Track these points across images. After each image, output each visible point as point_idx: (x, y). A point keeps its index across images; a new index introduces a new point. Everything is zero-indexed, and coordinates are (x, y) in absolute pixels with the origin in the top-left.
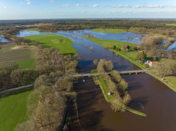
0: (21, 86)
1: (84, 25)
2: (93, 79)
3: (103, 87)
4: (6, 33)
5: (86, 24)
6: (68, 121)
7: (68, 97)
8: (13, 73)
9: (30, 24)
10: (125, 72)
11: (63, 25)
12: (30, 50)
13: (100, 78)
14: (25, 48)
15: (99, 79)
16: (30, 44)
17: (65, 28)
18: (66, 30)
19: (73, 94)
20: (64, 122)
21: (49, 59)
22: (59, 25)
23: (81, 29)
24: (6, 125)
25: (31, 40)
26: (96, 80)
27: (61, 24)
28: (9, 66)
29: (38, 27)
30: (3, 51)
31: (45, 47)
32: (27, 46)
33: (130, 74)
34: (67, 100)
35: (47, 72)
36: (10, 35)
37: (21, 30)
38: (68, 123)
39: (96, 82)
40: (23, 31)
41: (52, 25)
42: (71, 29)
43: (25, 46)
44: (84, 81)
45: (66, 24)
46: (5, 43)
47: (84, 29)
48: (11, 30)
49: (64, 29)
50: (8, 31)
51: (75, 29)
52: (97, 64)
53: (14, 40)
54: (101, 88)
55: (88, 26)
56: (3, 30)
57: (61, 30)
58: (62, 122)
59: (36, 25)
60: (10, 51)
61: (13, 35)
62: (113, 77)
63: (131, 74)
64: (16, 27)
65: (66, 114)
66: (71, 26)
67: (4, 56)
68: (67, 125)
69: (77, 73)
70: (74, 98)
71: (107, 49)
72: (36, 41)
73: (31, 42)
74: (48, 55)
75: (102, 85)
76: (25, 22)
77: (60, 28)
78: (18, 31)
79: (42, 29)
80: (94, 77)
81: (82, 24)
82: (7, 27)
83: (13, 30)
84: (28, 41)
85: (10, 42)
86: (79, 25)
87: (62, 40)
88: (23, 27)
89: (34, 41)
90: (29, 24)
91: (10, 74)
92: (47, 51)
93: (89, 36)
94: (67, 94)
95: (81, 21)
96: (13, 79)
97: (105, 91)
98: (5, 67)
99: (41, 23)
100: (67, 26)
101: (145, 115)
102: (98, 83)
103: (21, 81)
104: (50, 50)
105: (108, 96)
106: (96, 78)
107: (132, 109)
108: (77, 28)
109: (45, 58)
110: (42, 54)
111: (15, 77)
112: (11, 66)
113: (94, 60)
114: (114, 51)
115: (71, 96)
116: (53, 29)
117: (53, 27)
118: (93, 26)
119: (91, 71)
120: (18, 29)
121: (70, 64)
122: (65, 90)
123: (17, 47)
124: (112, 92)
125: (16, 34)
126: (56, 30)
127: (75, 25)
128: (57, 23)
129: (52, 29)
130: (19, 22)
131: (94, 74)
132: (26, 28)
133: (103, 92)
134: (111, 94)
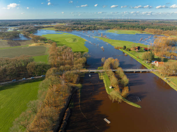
0: (35, 76)
1: (99, 25)
2: (98, 74)
3: (106, 82)
4: (25, 32)
5: (101, 24)
6: (70, 106)
7: (73, 88)
8: (29, 64)
9: (48, 24)
10: (130, 70)
11: (78, 25)
12: (45, 48)
13: (105, 74)
14: (41, 46)
15: (103, 75)
16: (46, 42)
17: (80, 28)
18: (80, 30)
19: (78, 86)
20: (67, 106)
21: (61, 55)
22: (74, 25)
23: (95, 29)
24: (22, 104)
25: (47, 39)
26: (100, 75)
27: (77, 24)
28: (26, 59)
29: (54, 27)
30: (22, 48)
31: (59, 45)
32: (43, 44)
33: (134, 72)
34: (72, 90)
35: (57, 66)
36: (29, 34)
37: (39, 29)
38: (71, 107)
39: (101, 77)
40: (40, 30)
41: (68, 25)
42: (85, 29)
43: (41, 44)
44: (90, 76)
45: (81, 24)
46: (24, 41)
47: (99, 29)
48: (30, 29)
49: (78, 29)
50: (28, 30)
51: (89, 29)
52: (104, 62)
53: (32, 38)
54: (105, 82)
55: (103, 26)
56: (23, 29)
57: (76, 30)
58: (65, 106)
59: (52, 25)
60: (28, 47)
61: (31, 33)
62: (117, 74)
63: (136, 72)
64: (35, 26)
65: (70, 100)
66: (85, 27)
67: (22, 52)
68: (70, 109)
69: (84, 69)
70: (79, 89)
71: (117, 49)
72: (52, 39)
73: (46, 40)
74: (60, 52)
75: (106, 80)
76: (43, 22)
77: (75, 28)
78: (36, 30)
79: (58, 29)
80: (100, 73)
81: (97, 24)
82: (26, 26)
83: (31, 29)
84: (44, 40)
85: (29, 40)
86: (94, 25)
87: (76, 39)
88: (41, 26)
89: (50, 39)
90: (46, 24)
91: (26, 66)
92: (60, 49)
93: (102, 36)
94: (73, 85)
95: (97, 22)
96: (29, 69)
97: (107, 85)
98: (23, 59)
99: (58, 22)
100: (82, 27)
101: (139, 107)
102: (103, 78)
103: (35, 72)
104: (62, 47)
105: (109, 89)
106: (102, 74)
107: (129, 102)
108: (92, 29)
109: (58, 55)
110: (55, 51)
111: (30, 68)
112: (28, 59)
113: (102, 58)
114: (124, 51)
115: (76, 87)
116: (69, 29)
117: (69, 27)
118: (107, 27)
119: (98, 68)
120: (36, 28)
121: (78, 60)
122: (72, 82)
123: (34, 45)
124: (114, 86)
125: (34, 33)
126: (71, 30)
127: (90, 25)
128: (73, 23)
129: (67, 28)
130: (38, 22)
131: (100, 70)
132: (43, 27)
133: (106, 86)
134: (113, 88)
